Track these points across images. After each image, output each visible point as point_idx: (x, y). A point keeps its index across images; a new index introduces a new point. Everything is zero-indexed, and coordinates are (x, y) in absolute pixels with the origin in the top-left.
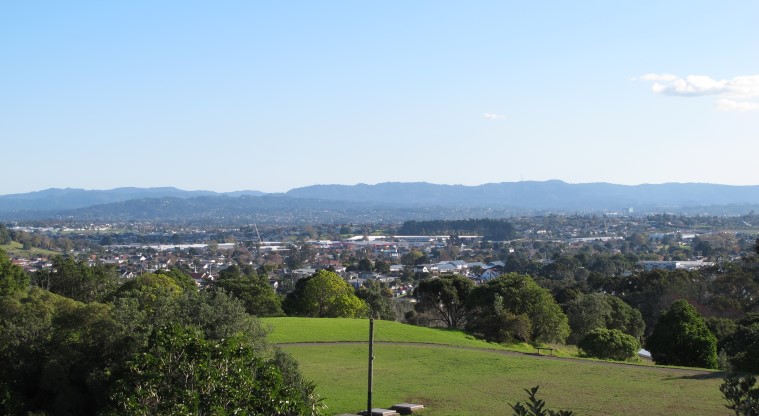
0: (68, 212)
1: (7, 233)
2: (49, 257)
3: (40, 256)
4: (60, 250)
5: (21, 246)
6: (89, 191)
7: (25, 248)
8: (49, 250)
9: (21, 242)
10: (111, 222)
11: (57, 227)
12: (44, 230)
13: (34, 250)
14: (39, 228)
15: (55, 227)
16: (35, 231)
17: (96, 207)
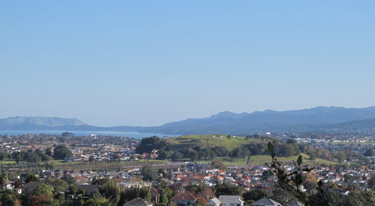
0: (333, 126)
1: (298, 147)
2: (330, 167)
3: (324, 166)
4: (336, 160)
5: (308, 157)
6: (348, 109)
7: (311, 159)
8: (329, 160)
9: (308, 154)
10: (368, 136)
11: (328, 139)
12: (319, 141)
13: (317, 160)
14: (315, 140)
15: (327, 139)
16: (312, 142)
17: (354, 122)
